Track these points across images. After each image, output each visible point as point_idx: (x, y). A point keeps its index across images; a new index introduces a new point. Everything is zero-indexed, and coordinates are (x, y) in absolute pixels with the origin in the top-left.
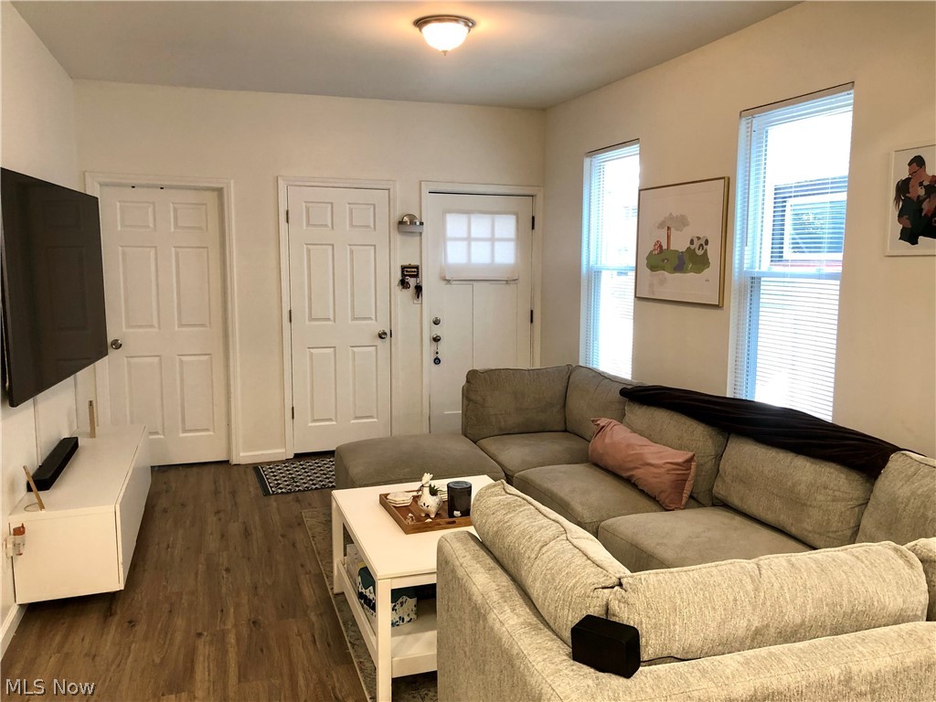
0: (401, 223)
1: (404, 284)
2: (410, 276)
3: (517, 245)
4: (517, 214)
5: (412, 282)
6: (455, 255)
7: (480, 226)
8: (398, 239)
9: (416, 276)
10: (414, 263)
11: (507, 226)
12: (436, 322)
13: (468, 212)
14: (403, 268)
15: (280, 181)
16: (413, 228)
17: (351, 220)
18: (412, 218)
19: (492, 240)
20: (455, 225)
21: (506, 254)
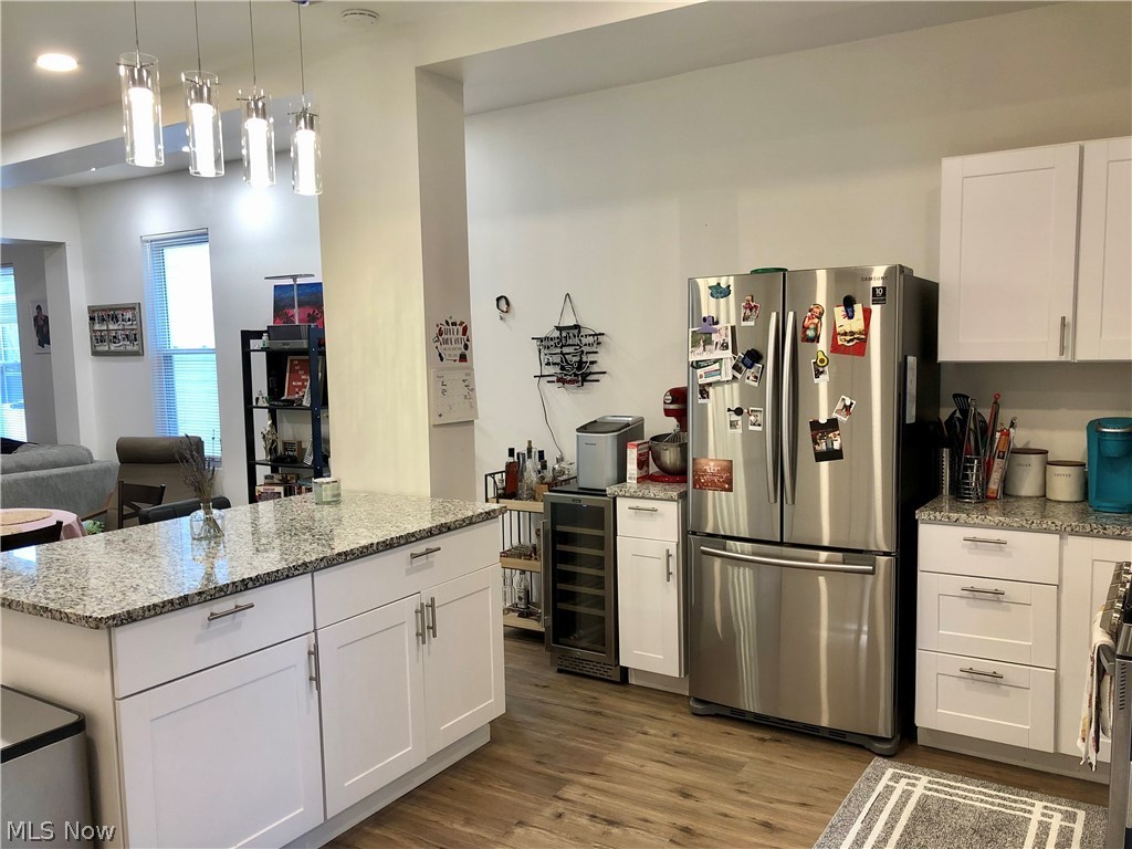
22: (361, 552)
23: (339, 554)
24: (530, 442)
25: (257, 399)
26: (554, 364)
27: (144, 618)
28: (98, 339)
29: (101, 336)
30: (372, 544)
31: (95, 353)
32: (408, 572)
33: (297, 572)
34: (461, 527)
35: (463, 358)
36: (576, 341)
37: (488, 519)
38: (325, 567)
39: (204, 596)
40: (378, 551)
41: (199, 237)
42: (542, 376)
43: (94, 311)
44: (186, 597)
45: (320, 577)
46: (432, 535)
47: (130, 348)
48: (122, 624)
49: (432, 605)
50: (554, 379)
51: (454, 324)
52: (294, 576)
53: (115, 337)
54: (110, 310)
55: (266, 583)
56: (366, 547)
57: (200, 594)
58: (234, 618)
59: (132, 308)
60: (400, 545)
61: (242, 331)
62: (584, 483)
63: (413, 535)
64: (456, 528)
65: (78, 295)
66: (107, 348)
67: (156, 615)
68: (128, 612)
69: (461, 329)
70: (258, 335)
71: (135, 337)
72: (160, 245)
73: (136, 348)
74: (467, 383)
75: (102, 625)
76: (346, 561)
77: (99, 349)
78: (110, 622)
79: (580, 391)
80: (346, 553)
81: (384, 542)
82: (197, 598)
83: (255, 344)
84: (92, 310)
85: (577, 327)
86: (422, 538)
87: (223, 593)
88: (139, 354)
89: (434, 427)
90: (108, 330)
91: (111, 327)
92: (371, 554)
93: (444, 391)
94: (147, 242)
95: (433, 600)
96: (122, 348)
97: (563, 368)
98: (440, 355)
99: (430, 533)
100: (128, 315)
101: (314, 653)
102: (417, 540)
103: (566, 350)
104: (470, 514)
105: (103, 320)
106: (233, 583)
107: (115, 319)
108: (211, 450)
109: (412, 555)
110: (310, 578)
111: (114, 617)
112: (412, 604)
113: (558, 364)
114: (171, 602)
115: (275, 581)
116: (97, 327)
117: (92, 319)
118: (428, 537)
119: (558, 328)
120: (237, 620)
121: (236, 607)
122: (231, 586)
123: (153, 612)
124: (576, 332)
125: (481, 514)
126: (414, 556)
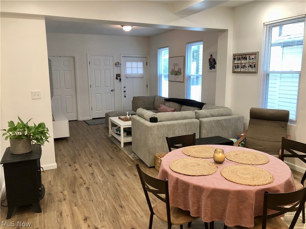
0: (116, 64)
1: (117, 78)
2: (118, 76)
3: (143, 69)
4: (143, 62)
5: (119, 78)
6: (129, 71)
7: (134, 64)
8: (115, 68)
9: (120, 76)
10: (119, 74)
11: (141, 65)
12: (125, 87)
13: (131, 61)
14: (117, 75)
15: (88, 55)
16: (118, 65)
17: (104, 63)
18: (118, 63)
19: (137, 68)
20: (128, 64)
21: (141, 71)
28: (236, 66)
29: (238, 66)
31: (234, 72)
43: (235, 56)
53: (244, 66)
54: (243, 55)
59: (255, 54)
66: (239, 70)
71: (254, 66)
72: (271, 26)
73: (254, 70)
77: (236, 70)
88: (255, 73)
91: (242, 62)
94: (266, 25)
96: (247, 70)
100: (252, 57)
105: (239, 59)
107: (245, 58)
116: (236, 62)
117: (234, 59)
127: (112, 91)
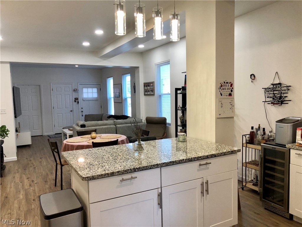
0: (74, 90)
1: (75, 101)
2: (76, 100)
3: (97, 93)
4: (97, 88)
5: (77, 101)
6: (85, 96)
7: (90, 90)
8: (74, 93)
9: (78, 100)
10: (77, 97)
11: (95, 90)
12: (82, 108)
13: (87, 88)
14: (75, 98)
15: (51, 83)
16: (77, 91)
17: (65, 90)
18: (76, 89)
19: (92, 93)
20: (85, 90)
21: (95, 95)
22: (179, 162)
23: (171, 162)
24: (259, 125)
25: (179, 107)
26: (270, 97)
27: (98, 178)
28: (146, 91)
30: (184, 159)
31: (145, 95)
32: (198, 170)
33: (154, 167)
34: (220, 156)
35: (230, 95)
36: (279, 89)
37: (232, 154)
38: (165, 166)
39: (119, 173)
40: (186, 162)
41: (167, 63)
42: (265, 101)
44: (113, 173)
45: (163, 169)
46: (208, 158)
47: (152, 93)
48: (90, 180)
49: (207, 183)
50: (270, 102)
51: (227, 83)
52: (153, 168)
54: (148, 84)
55: (142, 170)
56: (181, 160)
57: (118, 172)
58: (131, 181)
59: (153, 83)
60: (195, 160)
61: (176, 88)
62: (278, 141)
63: (200, 157)
64: (218, 156)
65: (142, 80)
67: (102, 178)
68: (93, 176)
69: (230, 85)
70: (179, 89)
71: (153, 90)
72: (159, 65)
73: (153, 93)
74: (231, 104)
75: (84, 180)
76: (173, 164)
77: (145, 94)
78: (87, 179)
79: (280, 107)
80: (173, 162)
81: (188, 159)
82: (117, 173)
83: (179, 92)
84: (144, 84)
85: (280, 84)
86: (204, 159)
87: (126, 172)
88: (154, 95)
89: (217, 118)
90: (147, 89)
91: (148, 88)
92: (183, 163)
93: (222, 106)
94: (156, 65)
95: (207, 181)
96: (150, 94)
97: (273, 99)
98: (221, 94)
99: (207, 157)
100: (152, 85)
101: (160, 195)
102: (202, 159)
103: (275, 92)
104: (225, 151)
105: (147, 86)
106: (130, 169)
107: (149, 86)
108: (168, 121)
109: (200, 164)
110: (160, 169)
111: (88, 177)
112: (199, 182)
113: (272, 97)
114: (108, 174)
115: (146, 170)
116: (145, 88)
117: (144, 86)
118: (206, 158)
119: (272, 84)
120: (132, 182)
121: (132, 177)
122: (129, 170)
123: (101, 177)
124: (279, 86)
125: (229, 151)
126: (200, 165)
127: (71, 111)
